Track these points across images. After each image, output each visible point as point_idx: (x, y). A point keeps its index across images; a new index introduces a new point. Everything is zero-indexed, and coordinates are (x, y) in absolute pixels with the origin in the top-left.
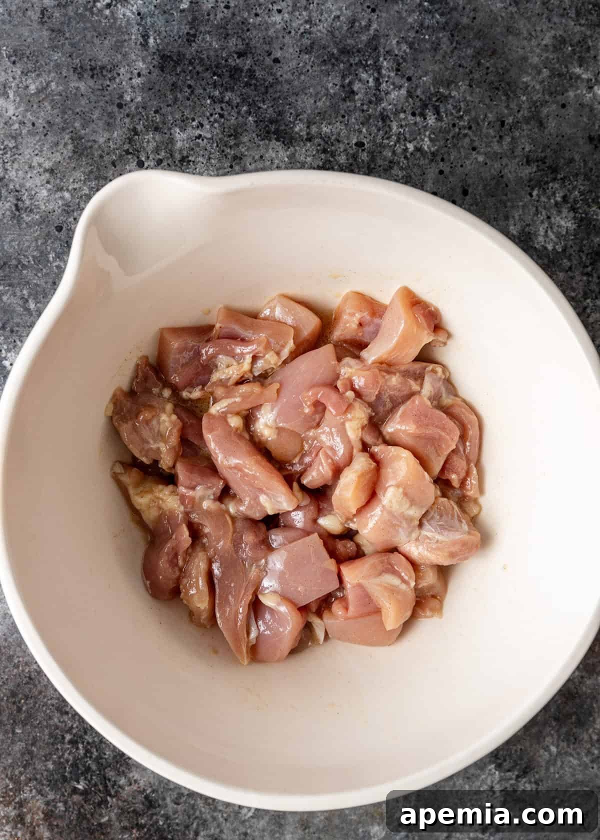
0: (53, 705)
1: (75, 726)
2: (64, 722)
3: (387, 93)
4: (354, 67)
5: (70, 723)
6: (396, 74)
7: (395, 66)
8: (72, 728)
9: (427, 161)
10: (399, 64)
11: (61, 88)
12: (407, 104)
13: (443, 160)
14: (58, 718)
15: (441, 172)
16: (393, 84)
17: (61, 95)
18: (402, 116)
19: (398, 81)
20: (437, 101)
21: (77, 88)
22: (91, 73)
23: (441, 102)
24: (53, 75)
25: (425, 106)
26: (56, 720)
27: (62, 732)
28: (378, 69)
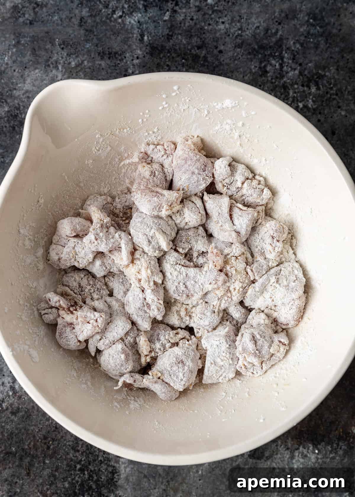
0: (70, 446)
1: (83, 459)
2: (76, 456)
3: (287, 73)
4: (267, 57)
5: (80, 458)
6: (293, 62)
7: (292, 57)
8: (81, 460)
9: (310, 114)
10: (294, 56)
11: (90, 64)
12: (299, 79)
13: (320, 113)
14: (73, 454)
15: (319, 121)
16: (291, 67)
17: (90, 68)
18: (296, 86)
19: (294, 66)
20: (317, 78)
21: (100, 65)
22: (108, 56)
23: (319, 79)
24: (86, 56)
25: (309, 81)
26: (71, 455)
27: (74, 463)
28: (282, 58)
